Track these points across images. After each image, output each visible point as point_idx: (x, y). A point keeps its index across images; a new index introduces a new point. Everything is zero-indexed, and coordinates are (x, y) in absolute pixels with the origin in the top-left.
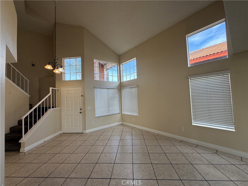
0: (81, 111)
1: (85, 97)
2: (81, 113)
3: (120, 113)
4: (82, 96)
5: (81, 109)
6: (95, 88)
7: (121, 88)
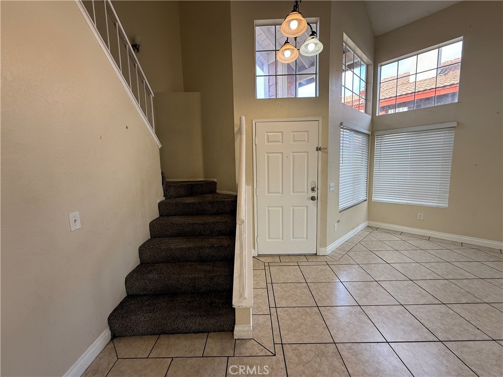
0: (315, 194)
1: (327, 153)
2: (313, 198)
3: (366, 200)
4: (318, 149)
5: (313, 189)
6: (342, 128)
7: (376, 133)
